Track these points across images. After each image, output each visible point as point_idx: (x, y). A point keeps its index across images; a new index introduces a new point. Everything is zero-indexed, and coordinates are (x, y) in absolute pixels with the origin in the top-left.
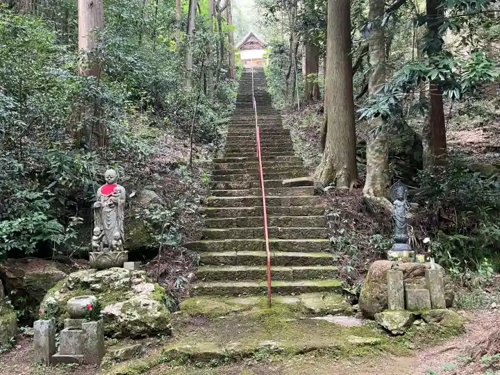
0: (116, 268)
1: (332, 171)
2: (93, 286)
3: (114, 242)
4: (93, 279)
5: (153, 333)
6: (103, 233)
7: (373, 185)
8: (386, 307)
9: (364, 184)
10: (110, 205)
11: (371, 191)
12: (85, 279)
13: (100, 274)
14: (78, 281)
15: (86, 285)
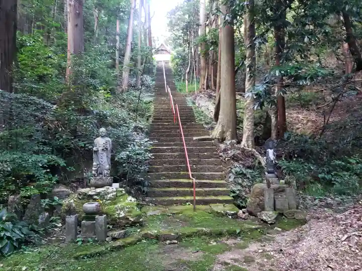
0: (108, 187)
1: (223, 132)
2: (95, 197)
3: (106, 172)
4: (94, 193)
5: (133, 224)
6: (99, 166)
7: (247, 141)
8: (263, 209)
9: (242, 141)
10: (103, 149)
11: (246, 145)
12: (90, 193)
13: (98, 190)
14: (85, 194)
15: (91, 197)
